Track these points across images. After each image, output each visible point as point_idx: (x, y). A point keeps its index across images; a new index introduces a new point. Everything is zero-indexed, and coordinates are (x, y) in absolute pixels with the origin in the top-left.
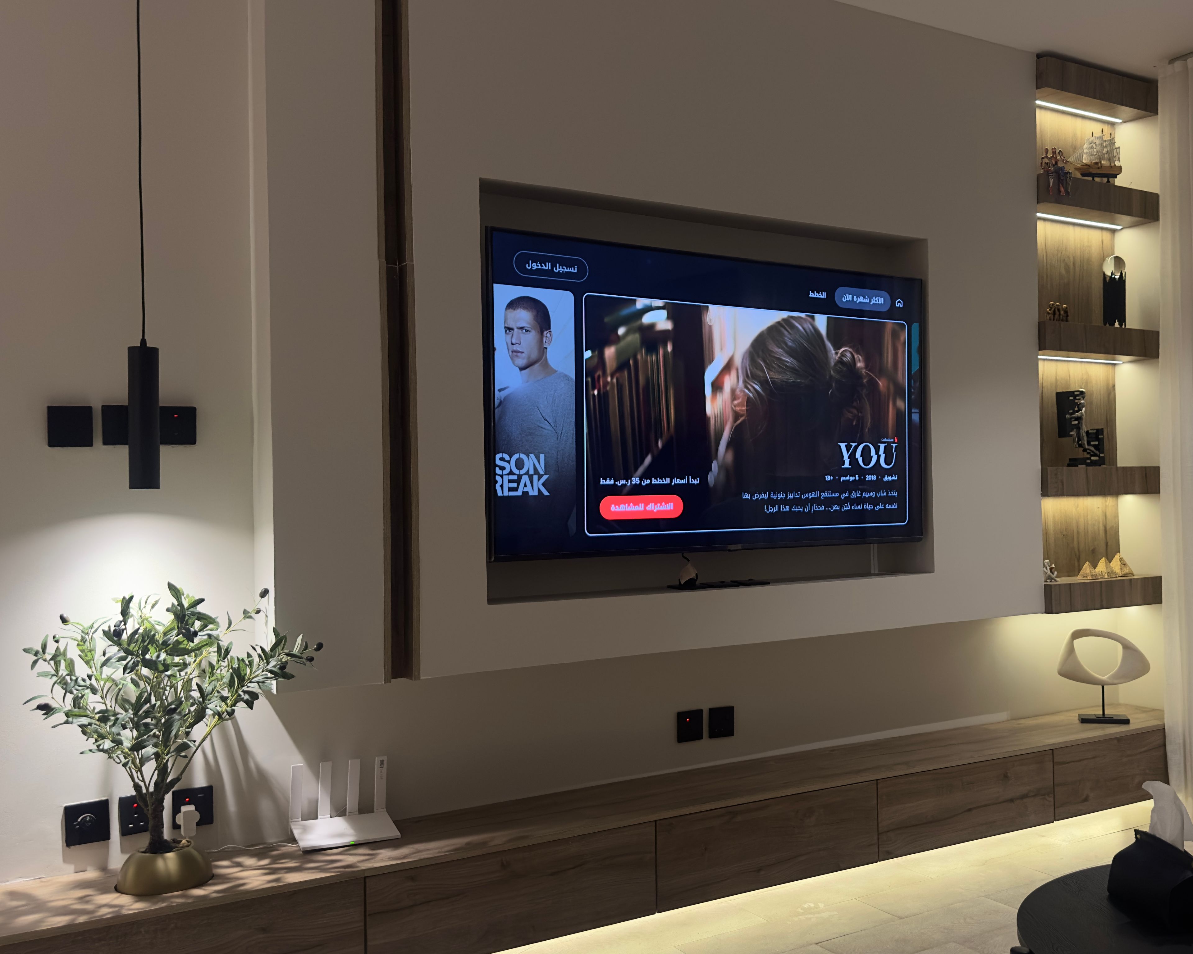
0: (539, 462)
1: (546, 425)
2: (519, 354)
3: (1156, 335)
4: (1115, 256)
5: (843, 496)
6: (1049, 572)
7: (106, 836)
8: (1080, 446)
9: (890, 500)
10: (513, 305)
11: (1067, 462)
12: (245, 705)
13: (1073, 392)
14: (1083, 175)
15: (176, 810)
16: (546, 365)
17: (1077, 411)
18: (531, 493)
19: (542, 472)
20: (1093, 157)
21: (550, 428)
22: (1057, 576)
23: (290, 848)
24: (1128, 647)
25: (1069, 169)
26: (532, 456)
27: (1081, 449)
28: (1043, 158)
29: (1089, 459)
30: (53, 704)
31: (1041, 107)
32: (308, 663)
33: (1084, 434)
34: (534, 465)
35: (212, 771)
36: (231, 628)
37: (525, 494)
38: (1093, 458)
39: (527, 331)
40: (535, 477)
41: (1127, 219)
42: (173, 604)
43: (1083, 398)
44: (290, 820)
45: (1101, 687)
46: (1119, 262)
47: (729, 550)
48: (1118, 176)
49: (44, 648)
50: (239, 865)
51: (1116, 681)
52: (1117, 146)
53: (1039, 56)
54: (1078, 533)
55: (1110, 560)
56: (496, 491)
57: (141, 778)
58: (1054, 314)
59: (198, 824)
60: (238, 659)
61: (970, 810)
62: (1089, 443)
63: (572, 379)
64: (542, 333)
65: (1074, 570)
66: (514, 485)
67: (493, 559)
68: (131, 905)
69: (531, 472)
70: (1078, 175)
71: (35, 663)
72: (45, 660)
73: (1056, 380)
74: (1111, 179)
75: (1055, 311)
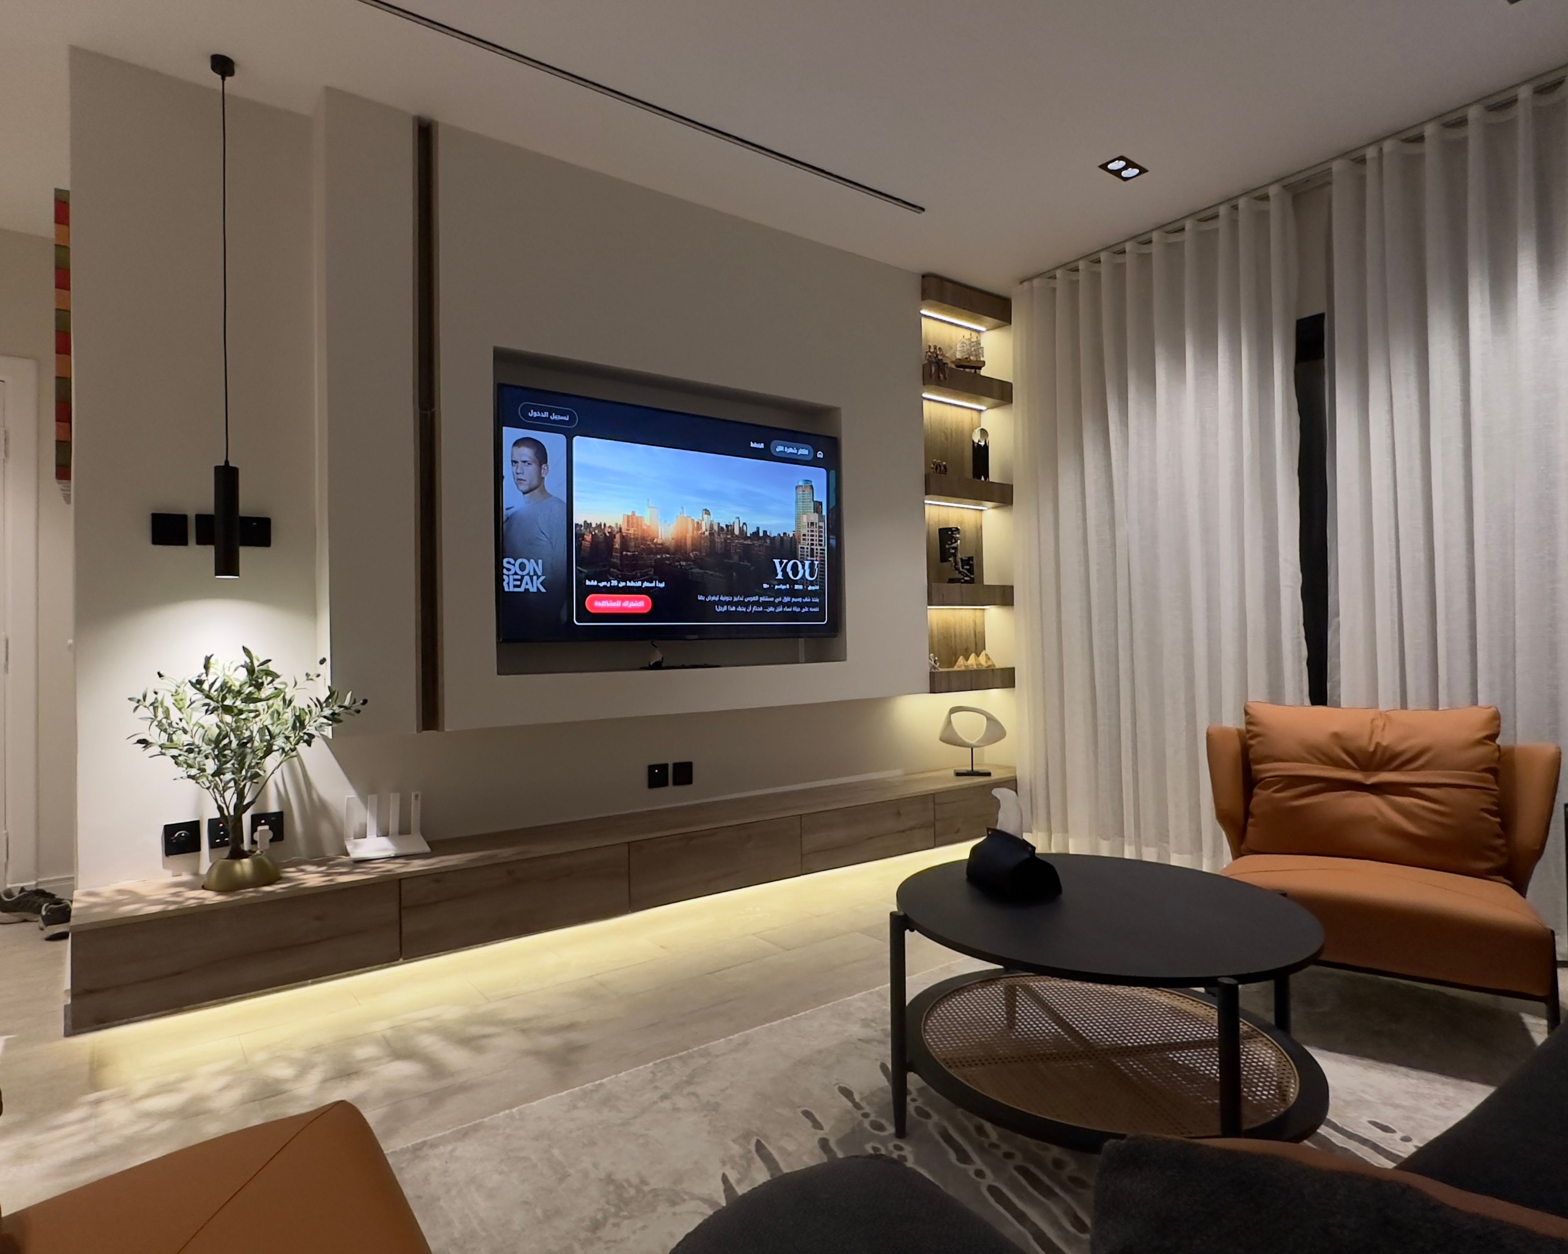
0: (538, 565)
1: (543, 537)
2: (522, 482)
3: (1010, 487)
4: (981, 428)
5: (777, 600)
6: (933, 663)
7: (197, 848)
8: (957, 569)
9: (811, 605)
10: (517, 443)
11: (947, 581)
12: (305, 744)
13: (951, 528)
14: (958, 366)
15: (254, 830)
16: (544, 491)
17: (954, 543)
18: (531, 590)
19: (540, 574)
20: (964, 354)
21: (546, 539)
22: (940, 666)
23: (345, 859)
24: (990, 719)
25: (948, 361)
26: (532, 561)
27: (957, 572)
28: (927, 352)
29: (963, 579)
30: (150, 740)
31: (925, 316)
32: (356, 714)
33: (959, 560)
34: (534, 569)
35: (283, 799)
36: (297, 687)
37: (527, 590)
38: (966, 578)
39: (529, 464)
40: (535, 578)
41: (990, 401)
42: (245, 662)
43: (959, 533)
44: (345, 839)
45: (970, 749)
46: (984, 432)
47: (688, 640)
48: (983, 368)
49: (145, 698)
50: (302, 871)
51: (982, 745)
52: (982, 346)
53: (924, 276)
54: (955, 635)
55: (978, 655)
56: (503, 587)
57: (223, 801)
58: (937, 468)
59: (271, 841)
60: (300, 709)
61: (871, 838)
62: (963, 568)
63: (564, 502)
64: (541, 466)
65: (952, 663)
66: (518, 583)
67: (501, 640)
68: (213, 897)
69: (532, 573)
70: (954, 367)
71: (137, 707)
72: (145, 707)
73: (939, 520)
74: (977, 371)
75: (937, 467)
